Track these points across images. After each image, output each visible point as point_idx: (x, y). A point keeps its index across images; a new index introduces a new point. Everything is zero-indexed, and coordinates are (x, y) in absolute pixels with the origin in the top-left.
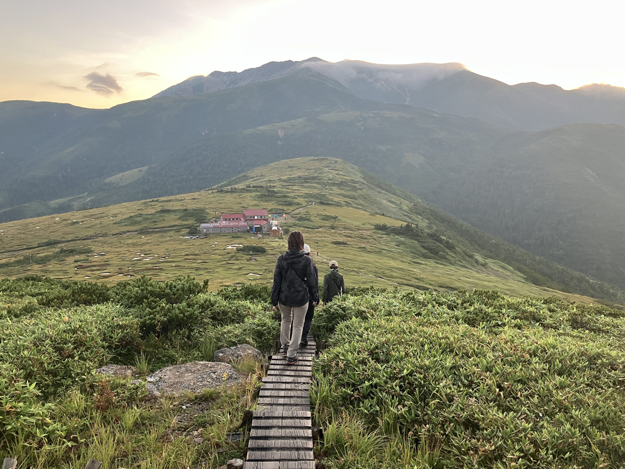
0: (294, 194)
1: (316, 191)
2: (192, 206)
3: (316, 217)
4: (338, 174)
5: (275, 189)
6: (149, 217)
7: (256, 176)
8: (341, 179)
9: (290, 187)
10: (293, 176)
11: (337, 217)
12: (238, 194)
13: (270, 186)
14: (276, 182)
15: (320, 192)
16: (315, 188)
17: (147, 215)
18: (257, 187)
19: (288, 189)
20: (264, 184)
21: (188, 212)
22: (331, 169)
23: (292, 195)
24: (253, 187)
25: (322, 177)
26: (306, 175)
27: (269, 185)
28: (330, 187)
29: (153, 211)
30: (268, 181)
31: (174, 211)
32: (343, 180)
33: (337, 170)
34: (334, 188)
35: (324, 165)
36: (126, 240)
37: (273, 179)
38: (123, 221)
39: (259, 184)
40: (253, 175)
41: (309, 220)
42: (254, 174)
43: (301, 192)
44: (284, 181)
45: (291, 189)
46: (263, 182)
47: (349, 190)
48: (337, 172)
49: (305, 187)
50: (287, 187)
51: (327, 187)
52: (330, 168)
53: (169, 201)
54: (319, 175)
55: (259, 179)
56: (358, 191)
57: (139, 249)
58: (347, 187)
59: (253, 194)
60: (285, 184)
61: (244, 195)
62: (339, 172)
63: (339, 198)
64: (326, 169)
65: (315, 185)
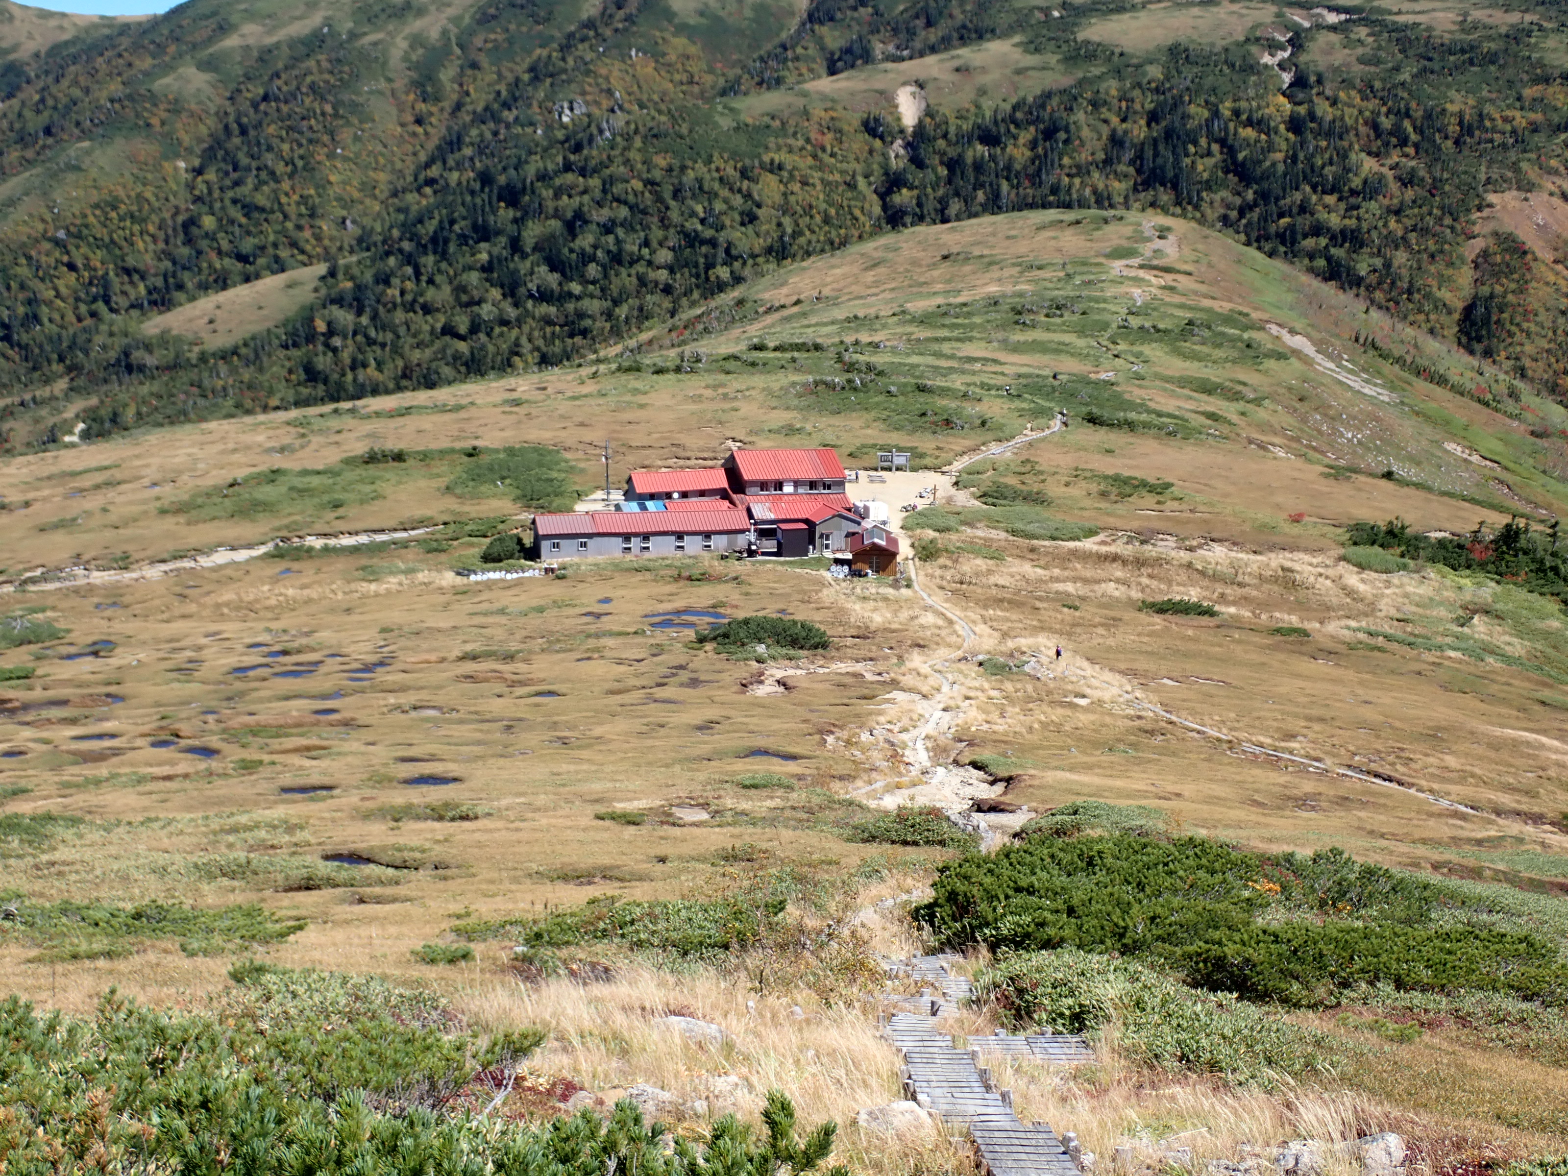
0: (968, 379)
1: (1069, 366)
2: (507, 434)
3: (1067, 485)
4: (1172, 289)
5: (879, 360)
6: (315, 481)
7: (794, 298)
8: (1190, 308)
9: (946, 348)
10: (960, 300)
11: (1168, 486)
12: (710, 379)
13: (857, 343)
14: (884, 326)
15: (1089, 368)
16: (1059, 349)
17: (305, 473)
18: (798, 347)
19: (938, 355)
20: (827, 335)
21: (485, 459)
22: (1141, 267)
23: (957, 382)
24: (776, 349)
25: (1097, 300)
26: (1021, 295)
27: (849, 339)
28: (1137, 348)
29: (331, 457)
30: (848, 320)
31: (425, 457)
32: (1198, 316)
33: (1167, 270)
34: (1154, 351)
35: (1107, 247)
36: (211, 587)
37: (872, 312)
38: (200, 501)
39: (809, 335)
40: (780, 295)
41: (1037, 499)
42: (785, 290)
43: (998, 368)
44: (923, 320)
45: (952, 357)
46: (825, 324)
47: (1226, 360)
48: (1169, 278)
49: (1016, 348)
50: (936, 347)
51: (1122, 346)
52: (1136, 262)
53: (407, 411)
54: (1085, 293)
55: (804, 315)
56: (1271, 364)
57: (261, 625)
58: (1219, 346)
59: (779, 380)
60: (922, 333)
61: (735, 383)
62: (1179, 277)
63: (1178, 397)
64: (1117, 265)
65: (1068, 338)
